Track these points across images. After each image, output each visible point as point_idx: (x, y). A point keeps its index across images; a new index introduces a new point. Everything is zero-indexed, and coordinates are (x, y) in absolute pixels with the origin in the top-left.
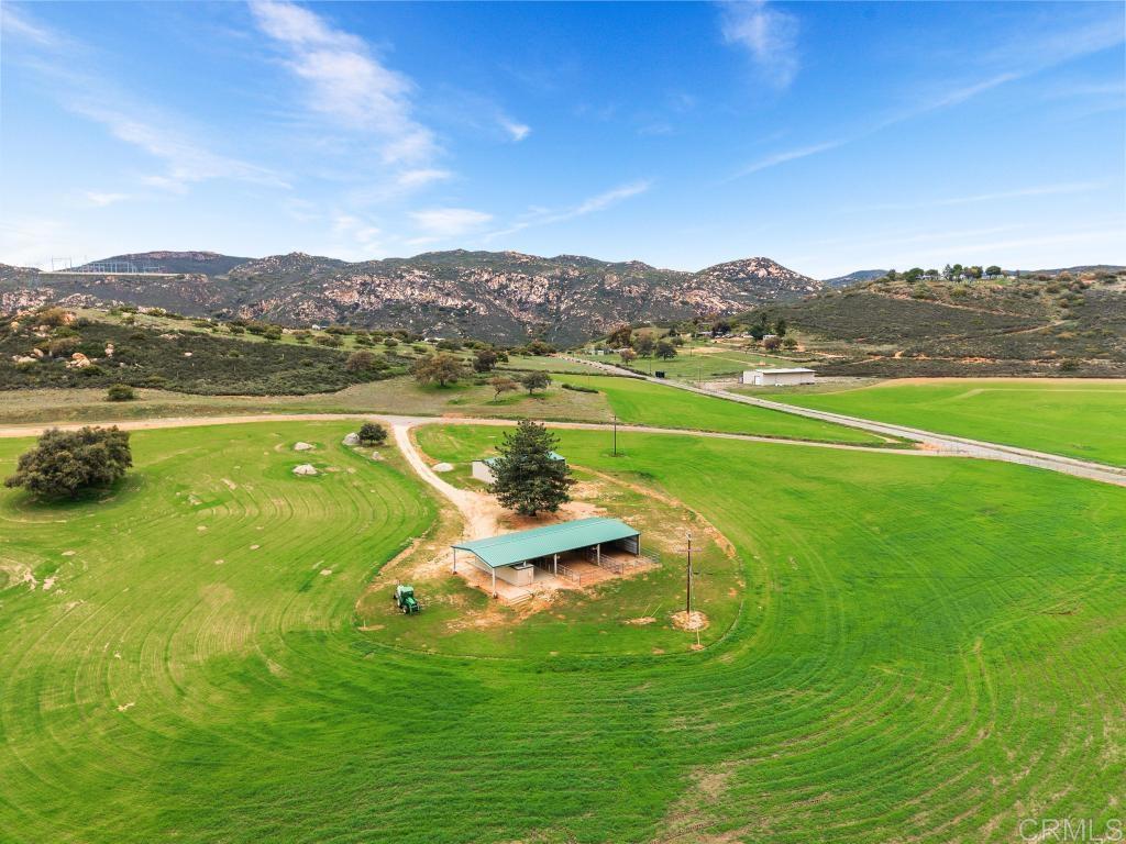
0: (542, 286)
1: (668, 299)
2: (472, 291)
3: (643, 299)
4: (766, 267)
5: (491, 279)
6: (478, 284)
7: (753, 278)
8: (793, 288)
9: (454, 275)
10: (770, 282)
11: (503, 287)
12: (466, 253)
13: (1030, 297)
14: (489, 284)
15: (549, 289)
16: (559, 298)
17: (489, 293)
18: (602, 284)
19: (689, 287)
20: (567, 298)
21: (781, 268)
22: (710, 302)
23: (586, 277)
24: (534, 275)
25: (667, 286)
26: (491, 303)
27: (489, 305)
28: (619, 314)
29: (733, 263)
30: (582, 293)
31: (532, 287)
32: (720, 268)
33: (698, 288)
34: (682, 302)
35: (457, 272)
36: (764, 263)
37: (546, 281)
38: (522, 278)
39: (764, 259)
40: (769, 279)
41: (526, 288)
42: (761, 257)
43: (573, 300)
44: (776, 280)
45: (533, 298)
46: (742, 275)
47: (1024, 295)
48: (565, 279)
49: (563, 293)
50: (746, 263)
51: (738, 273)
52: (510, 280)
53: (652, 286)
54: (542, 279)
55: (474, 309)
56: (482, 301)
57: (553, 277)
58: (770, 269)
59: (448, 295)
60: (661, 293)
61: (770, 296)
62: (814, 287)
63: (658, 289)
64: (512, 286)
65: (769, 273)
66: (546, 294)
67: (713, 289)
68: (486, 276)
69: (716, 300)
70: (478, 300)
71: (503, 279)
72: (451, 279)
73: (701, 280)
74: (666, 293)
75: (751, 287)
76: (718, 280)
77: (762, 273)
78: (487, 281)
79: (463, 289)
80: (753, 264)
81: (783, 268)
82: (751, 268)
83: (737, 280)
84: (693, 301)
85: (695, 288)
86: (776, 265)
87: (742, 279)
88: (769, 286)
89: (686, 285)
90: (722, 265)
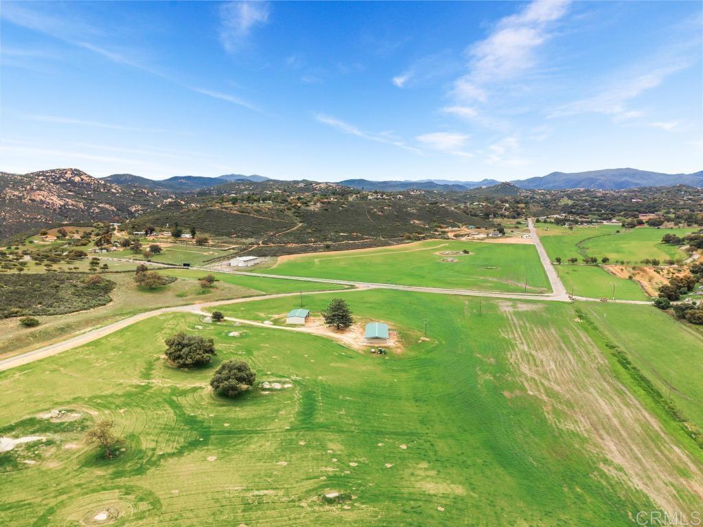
1: (20, 198)
4: (79, 176)
7: (71, 182)
8: (102, 190)
21: (90, 177)
22: (50, 199)
25: (14, 187)
29: (53, 171)
32: (43, 174)
34: (30, 200)
36: (77, 173)
39: (76, 170)
40: (83, 184)
42: (73, 168)
44: (88, 184)
46: (62, 180)
50: (63, 172)
51: (59, 178)
58: (82, 177)
60: (11, 193)
65: (82, 179)
67: (50, 190)
69: (55, 198)
74: (17, 193)
75: (73, 189)
77: (77, 179)
80: (69, 172)
81: (91, 177)
82: (68, 175)
83: (60, 183)
84: (38, 198)
85: (36, 190)
86: (85, 174)
87: (63, 182)
88: (85, 188)
89: (28, 187)
90: (43, 172)
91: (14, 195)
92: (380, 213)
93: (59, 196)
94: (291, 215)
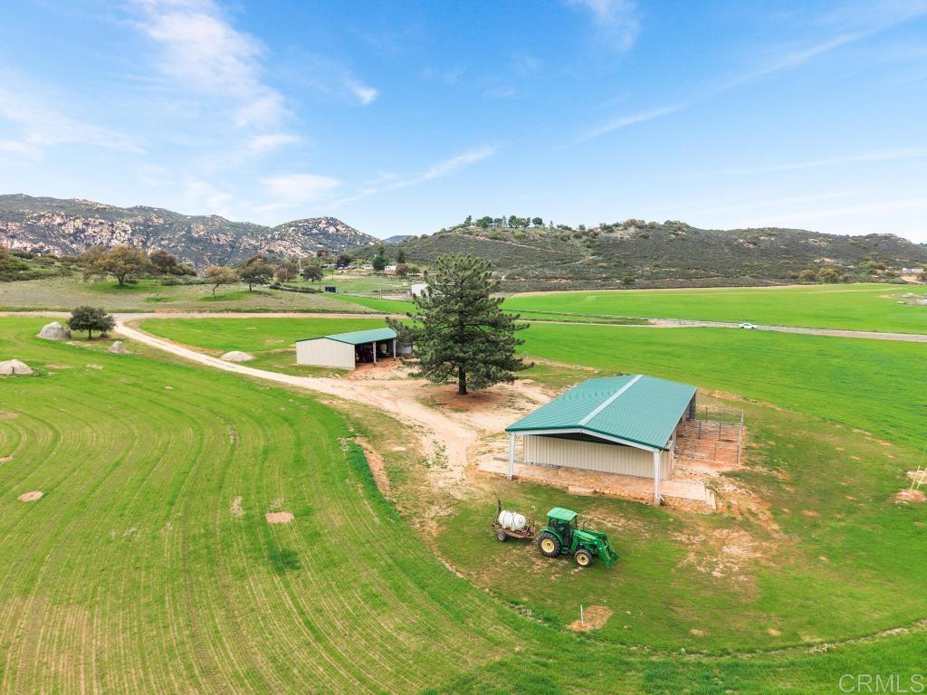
0: (125, 231)
1: (256, 248)
2: (44, 234)
3: (232, 247)
4: (335, 226)
5: (64, 224)
6: (48, 227)
7: (324, 233)
8: (358, 243)
9: (19, 217)
10: (338, 237)
11: (78, 231)
12: (28, 198)
13: (565, 241)
14: (63, 227)
15: (132, 234)
16: (144, 244)
17: (64, 237)
18: (189, 231)
19: (273, 238)
20: (153, 244)
21: (347, 227)
22: (292, 251)
23: (171, 224)
24: (114, 220)
25: (253, 236)
26: (67, 246)
27: (64, 248)
28: (209, 259)
29: (306, 221)
30: (169, 239)
31: (113, 232)
32: (295, 224)
33: (282, 239)
34: (268, 250)
35: (23, 214)
36: (332, 222)
37: (128, 227)
38: (101, 223)
39: (332, 219)
40: (337, 236)
41: (106, 234)
42: (329, 216)
43: (161, 246)
44: (344, 236)
45: (114, 242)
46: (315, 231)
47: (562, 239)
48: (149, 226)
49: (148, 239)
50: (318, 221)
51: (311, 229)
52: (87, 224)
53: (238, 236)
54: (124, 225)
55: (48, 252)
56: (57, 244)
57: (135, 224)
58: (338, 227)
59: (13, 237)
60: (248, 242)
61: (341, 249)
62: (374, 242)
63: (245, 238)
64: (90, 231)
65: (337, 230)
66: (129, 240)
67: (294, 240)
68: (58, 220)
69: (298, 251)
70: (52, 243)
71: (79, 224)
72: (16, 221)
73: (282, 233)
74: (253, 242)
75: (324, 241)
76: (297, 234)
77: (332, 230)
78: (60, 225)
79: (32, 232)
80: (324, 222)
81: (349, 227)
82: (322, 226)
83: (311, 234)
84: (278, 250)
85: (278, 239)
86: (342, 224)
87: (316, 234)
88: (339, 240)
89: (269, 236)
90: (296, 222)
91: (250, 244)
92: (751, 246)
93: (303, 248)
94: (579, 245)
